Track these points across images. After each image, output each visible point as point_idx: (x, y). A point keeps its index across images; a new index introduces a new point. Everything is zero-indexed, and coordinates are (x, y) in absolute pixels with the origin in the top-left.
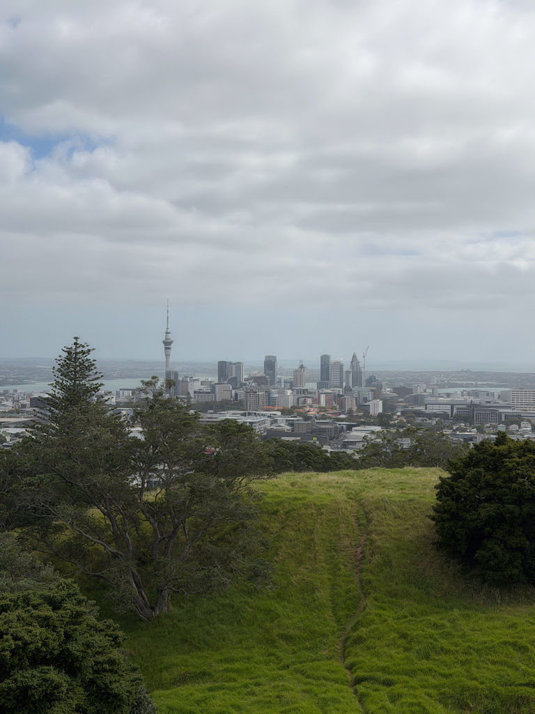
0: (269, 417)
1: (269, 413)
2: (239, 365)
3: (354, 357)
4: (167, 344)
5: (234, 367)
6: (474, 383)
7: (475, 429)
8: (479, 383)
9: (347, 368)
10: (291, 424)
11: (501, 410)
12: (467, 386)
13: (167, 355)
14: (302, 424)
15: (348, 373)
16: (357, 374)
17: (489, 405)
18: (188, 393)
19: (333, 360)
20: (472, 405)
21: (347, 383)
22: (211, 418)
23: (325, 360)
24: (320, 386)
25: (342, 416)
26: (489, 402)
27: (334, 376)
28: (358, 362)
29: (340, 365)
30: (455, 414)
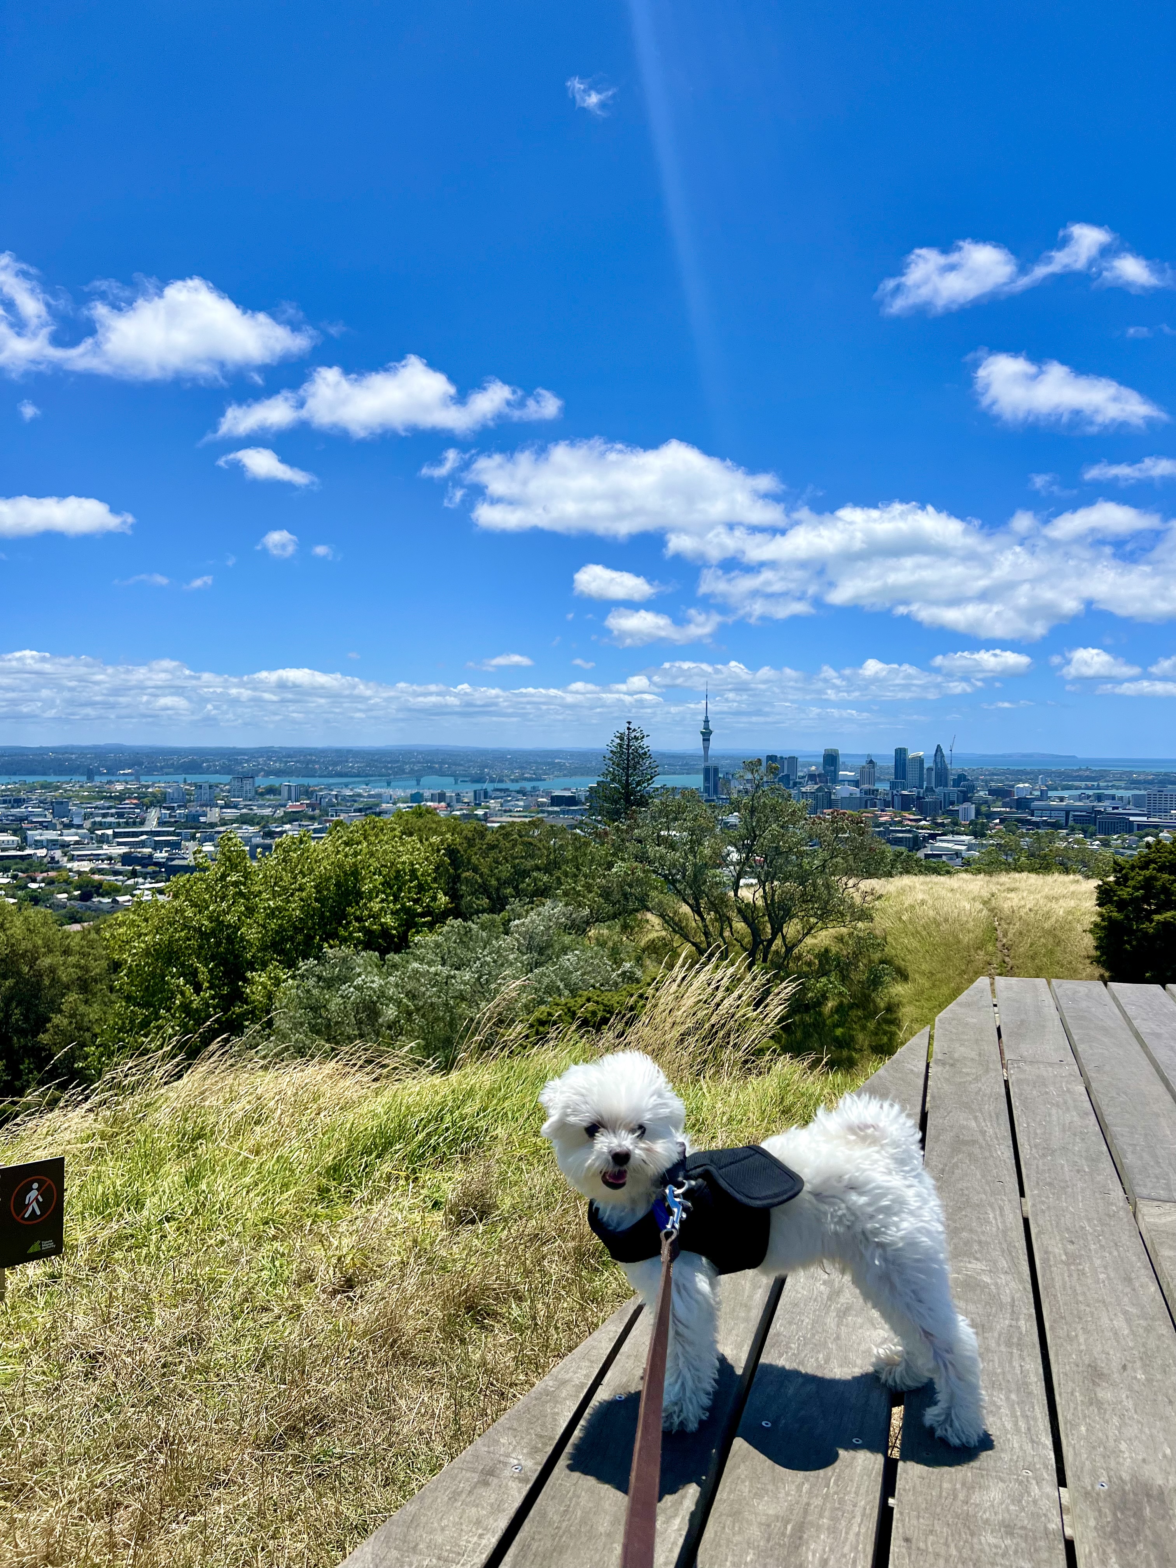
2: (793, 760)
3: (939, 748)
4: (706, 735)
5: (786, 762)
6: (1095, 784)
7: (1097, 842)
8: (1102, 784)
9: (929, 763)
11: (1132, 819)
12: (1087, 788)
13: (706, 748)
15: (930, 769)
16: (941, 773)
17: (1114, 811)
19: (911, 754)
20: (1092, 812)
21: (929, 782)
23: (900, 753)
24: (893, 786)
25: (925, 823)
26: (1116, 808)
27: (912, 775)
28: (943, 756)
29: (920, 761)
30: (1071, 822)
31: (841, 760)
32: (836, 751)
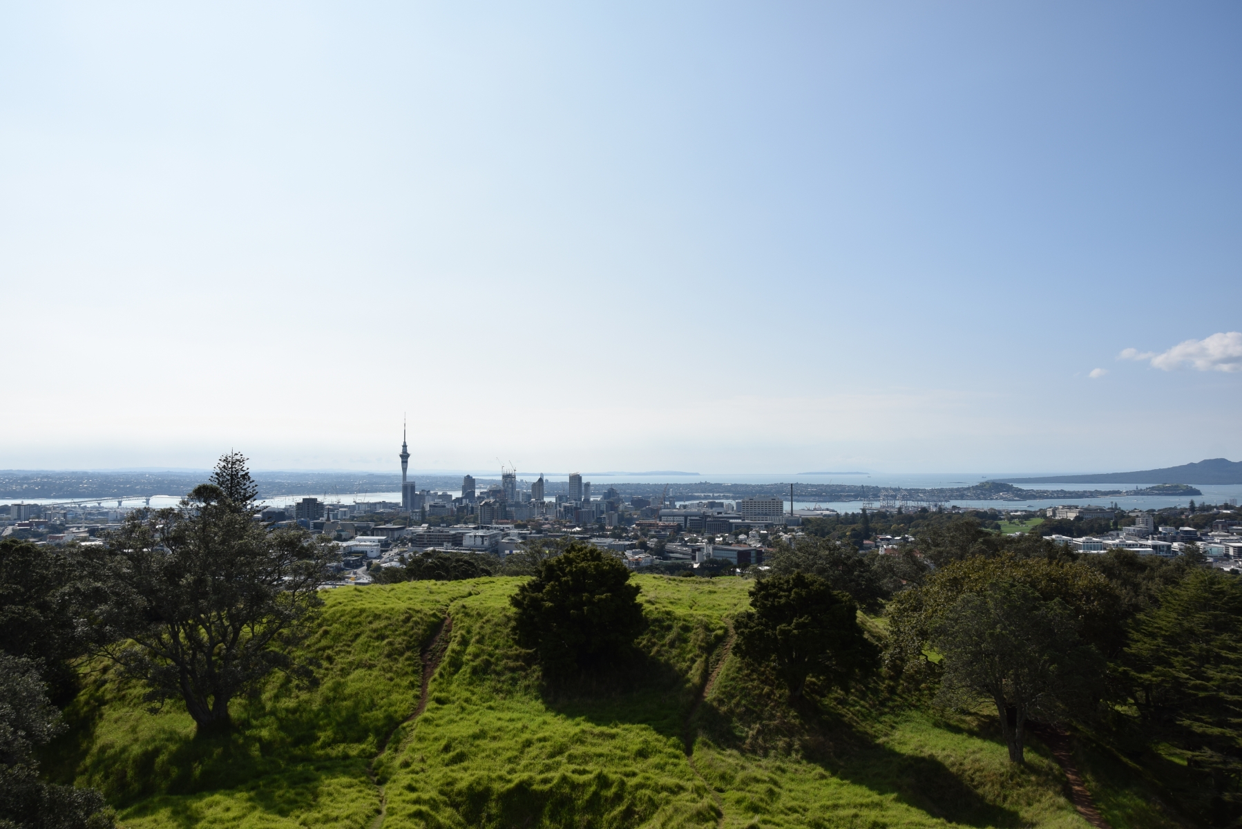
0: (502, 530)
1: (501, 526)
4: (405, 456)
6: (711, 495)
8: (715, 495)
10: (523, 537)
11: (731, 521)
12: (706, 498)
13: (405, 469)
14: (535, 537)
17: (720, 515)
18: (423, 508)
20: (704, 516)
22: (442, 532)
26: (721, 513)
30: (688, 525)
32: (514, 472)
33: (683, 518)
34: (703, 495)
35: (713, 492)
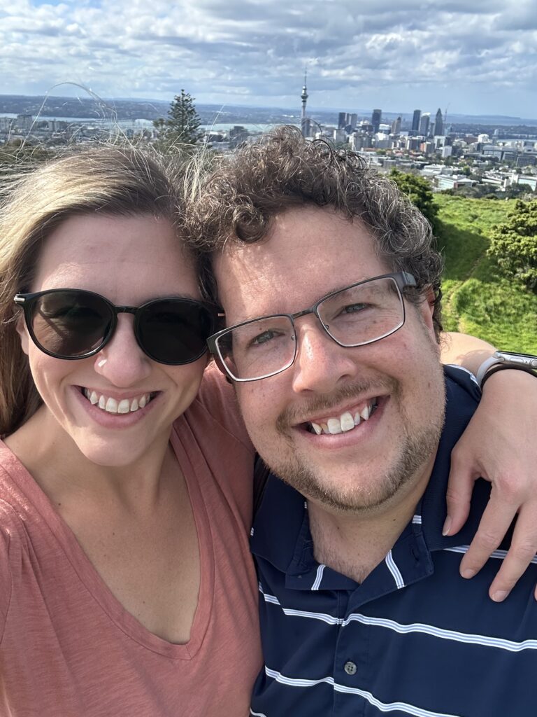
2: (354, 116)
3: (439, 111)
4: (304, 98)
5: (350, 117)
6: (526, 136)
8: (530, 136)
9: (433, 120)
13: (304, 107)
15: (433, 124)
16: (439, 125)
17: (530, 152)
19: (423, 114)
20: (517, 152)
21: (431, 132)
23: (417, 113)
25: (421, 157)
27: (422, 127)
28: (441, 115)
29: (427, 118)
30: (504, 158)
31: (383, 117)
32: (380, 111)
33: (500, 153)
34: (520, 135)
35: (528, 134)
